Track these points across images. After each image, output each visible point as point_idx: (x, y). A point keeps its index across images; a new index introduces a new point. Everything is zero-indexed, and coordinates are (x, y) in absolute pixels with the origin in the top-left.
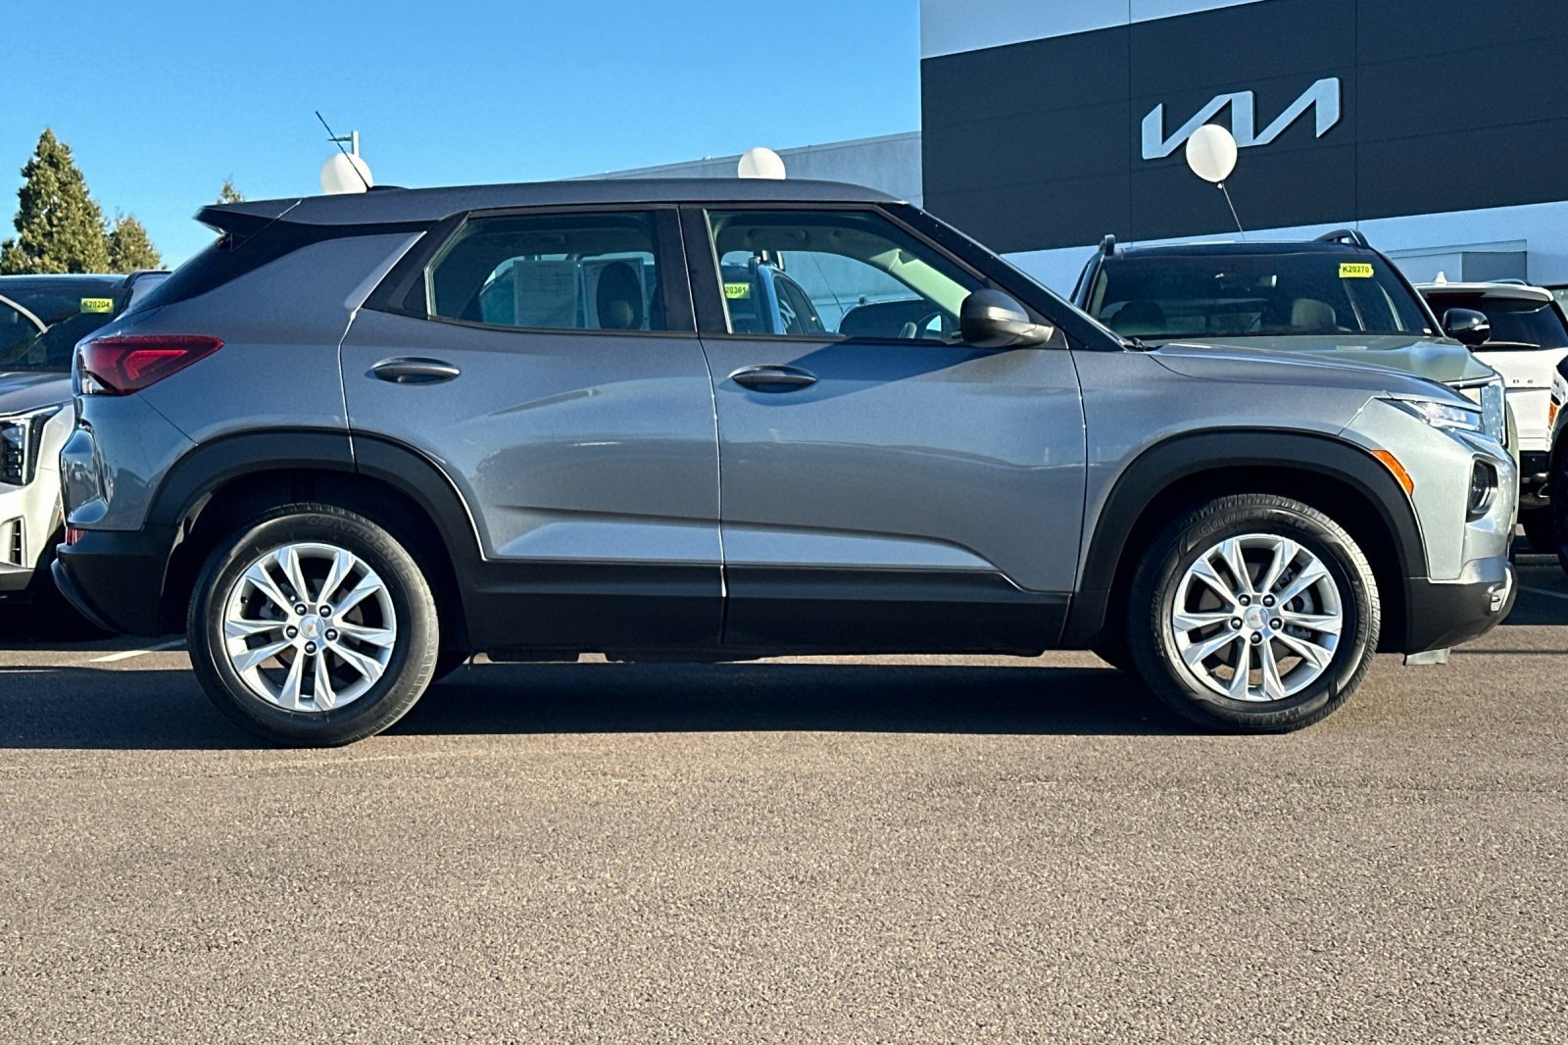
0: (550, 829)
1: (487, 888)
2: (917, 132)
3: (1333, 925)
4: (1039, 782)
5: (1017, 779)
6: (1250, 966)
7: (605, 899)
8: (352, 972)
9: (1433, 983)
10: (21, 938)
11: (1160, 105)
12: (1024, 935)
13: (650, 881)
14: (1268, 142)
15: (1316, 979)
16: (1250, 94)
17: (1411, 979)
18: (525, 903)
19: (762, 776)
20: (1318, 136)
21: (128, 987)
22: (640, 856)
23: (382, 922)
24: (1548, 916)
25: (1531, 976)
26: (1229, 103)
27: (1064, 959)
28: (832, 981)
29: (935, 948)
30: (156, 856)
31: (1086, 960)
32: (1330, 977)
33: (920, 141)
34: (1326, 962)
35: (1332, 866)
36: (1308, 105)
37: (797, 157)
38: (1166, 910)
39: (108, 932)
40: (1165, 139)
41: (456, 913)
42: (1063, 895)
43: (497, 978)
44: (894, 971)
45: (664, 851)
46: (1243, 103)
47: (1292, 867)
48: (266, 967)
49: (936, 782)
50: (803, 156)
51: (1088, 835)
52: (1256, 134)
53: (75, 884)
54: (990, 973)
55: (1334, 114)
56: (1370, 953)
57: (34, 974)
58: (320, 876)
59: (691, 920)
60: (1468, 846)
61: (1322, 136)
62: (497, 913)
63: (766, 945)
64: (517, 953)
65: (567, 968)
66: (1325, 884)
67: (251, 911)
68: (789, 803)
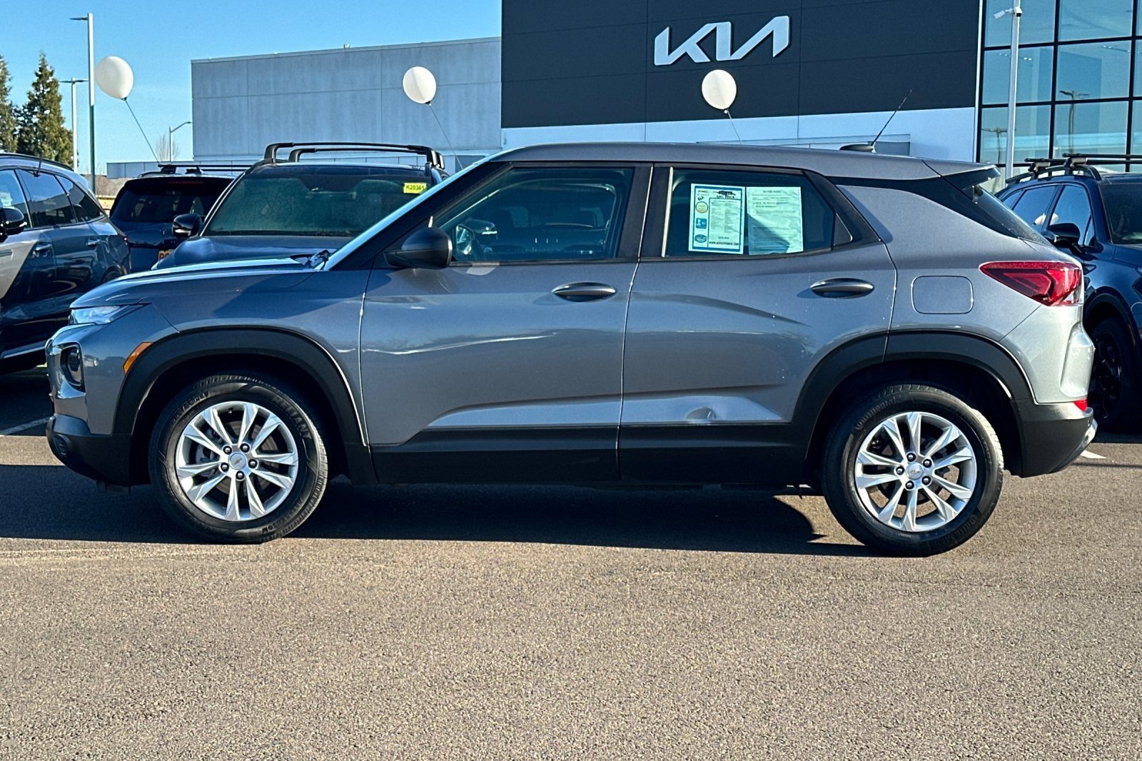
0: (347, 611)
1: (320, 663)
2: (498, 37)
3: (892, 705)
4: (663, 572)
5: (648, 569)
6: (849, 741)
7: (405, 675)
8: (253, 739)
9: (968, 756)
10: (9, 706)
11: (668, 29)
12: (695, 712)
13: (430, 659)
14: (740, 58)
15: (895, 752)
16: (729, 24)
17: (954, 752)
18: (351, 678)
19: (476, 564)
20: (774, 55)
21: (101, 751)
22: (416, 636)
23: (258, 694)
24: (1025, 698)
25: (1028, 750)
26: (715, 29)
27: (728, 733)
28: (581, 751)
29: (640, 723)
30: (78, 631)
31: (742, 734)
32: (902, 750)
33: (500, 43)
34: (897, 737)
35: (876, 652)
36: (768, 34)
37: (413, 50)
38: (781, 690)
39: (69, 701)
40: (670, 52)
41: (306, 687)
42: (711, 676)
43: (355, 746)
44: (620, 743)
45: (431, 632)
46: (724, 30)
47: (851, 652)
48: (191, 734)
49: (594, 571)
50: (418, 50)
51: (710, 621)
52: (732, 52)
53: (29, 656)
54: (683, 745)
55: (786, 41)
56: (922, 729)
57: (30, 738)
58: (201, 652)
59: (470, 695)
60: (958, 635)
61: (777, 56)
62: (335, 687)
63: (527, 718)
64: (361, 724)
65: (399, 737)
66: (877, 668)
67: (164, 682)
68: (502, 589)
